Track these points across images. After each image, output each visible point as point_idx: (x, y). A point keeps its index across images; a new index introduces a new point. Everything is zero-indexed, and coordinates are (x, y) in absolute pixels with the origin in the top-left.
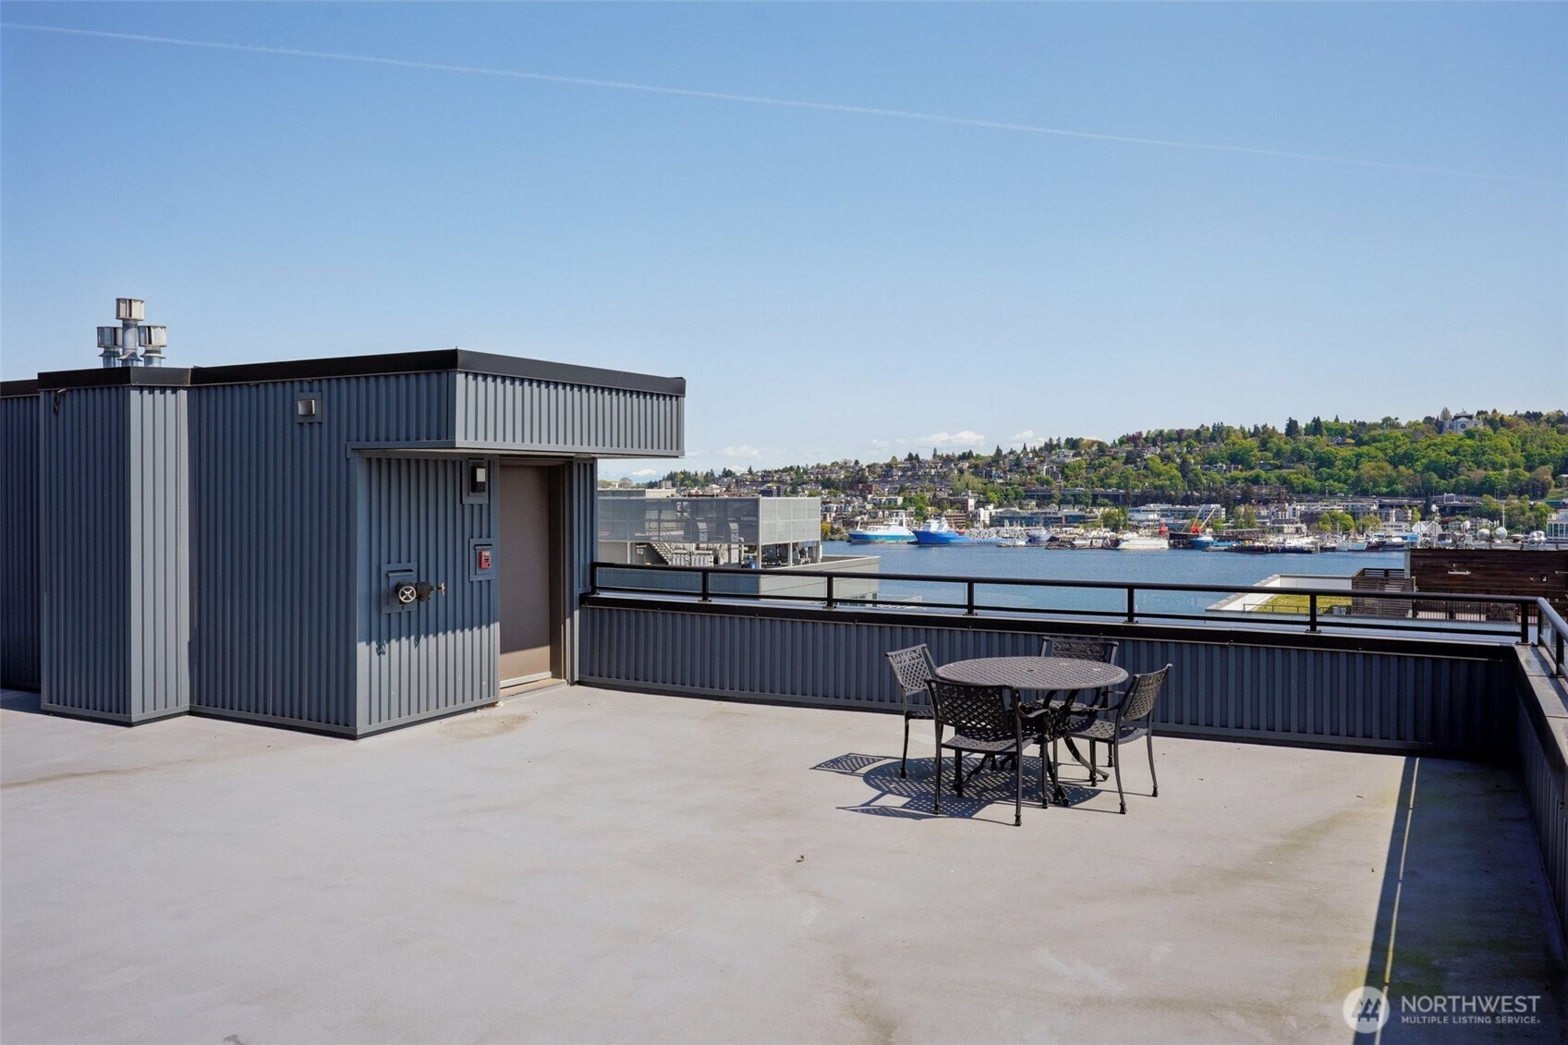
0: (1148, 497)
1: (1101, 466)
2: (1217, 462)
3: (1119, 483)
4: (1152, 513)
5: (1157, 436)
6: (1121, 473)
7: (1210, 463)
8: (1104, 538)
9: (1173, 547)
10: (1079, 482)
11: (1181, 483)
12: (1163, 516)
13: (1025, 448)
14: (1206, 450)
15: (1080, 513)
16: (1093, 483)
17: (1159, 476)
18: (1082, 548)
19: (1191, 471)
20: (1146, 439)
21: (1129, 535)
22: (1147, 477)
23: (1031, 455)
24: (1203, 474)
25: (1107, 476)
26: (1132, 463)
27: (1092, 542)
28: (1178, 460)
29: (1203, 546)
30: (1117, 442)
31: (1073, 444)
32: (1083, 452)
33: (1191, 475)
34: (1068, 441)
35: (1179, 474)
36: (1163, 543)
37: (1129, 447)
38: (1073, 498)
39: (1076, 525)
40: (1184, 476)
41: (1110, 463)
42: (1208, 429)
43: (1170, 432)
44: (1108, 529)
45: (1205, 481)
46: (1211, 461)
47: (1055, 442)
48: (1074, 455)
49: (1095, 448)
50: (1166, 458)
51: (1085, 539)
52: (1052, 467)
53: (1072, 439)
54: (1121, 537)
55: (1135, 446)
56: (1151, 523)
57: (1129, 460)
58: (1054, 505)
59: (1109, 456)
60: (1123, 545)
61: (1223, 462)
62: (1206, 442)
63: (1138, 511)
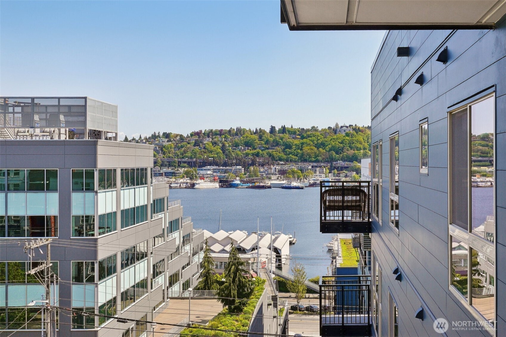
0: (206, 163)
1: (182, 147)
2: (239, 146)
3: (192, 156)
4: (209, 171)
5: (209, 132)
6: (192, 151)
7: (235, 146)
8: (187, 183)
9: (221, 187)
10: (171, 155)
11: (222, 155)
12: (214, 172)
13: (140, 137)
14: (234, 140)
15: (172, 171)
16: (178, 156)
17: (212, 152)
18: (176, 188)
19: (227, 150)
20: (204, 134)
21: (199, 181)
22: (205, 153)
23: (144, 141)
24: (233, 152)
25: (185, 152)
26: (197, 146)
27: (180, 185)
28: (220, 145)
29: (236, 186)
30: (189, 135)
31: (167, 135)
32: (172, 140)
33: (227, 152)
34: (164, 134)
35: (221, 151)
36: (217, 185)
37: (196, 138)
38: (168, 163)
39: (170, 177)
40: (224, 153)
41: (186, 146)
42: (234, 130)
43: (216, 131)
44: (189, 178)
45: (233, 155)
46: (236, 145)
47: (157, 134)
48: (168, 141)
49: (178, 138)
50: (215, 144)
51: (177, 184)
52: (156, 147)
53: (166, 133)
54: (195, 182)
55: (199, 137)
56: (209, 176)
57: (196, 144)
58: (158, 167)
59: (186, 142)
60: (197, 186)
61: (241, 146)
62: (233, 136)
63: (202, 170)
